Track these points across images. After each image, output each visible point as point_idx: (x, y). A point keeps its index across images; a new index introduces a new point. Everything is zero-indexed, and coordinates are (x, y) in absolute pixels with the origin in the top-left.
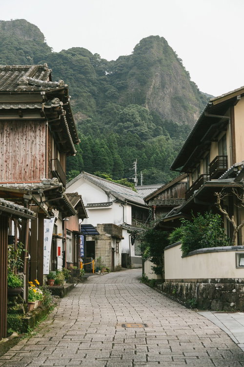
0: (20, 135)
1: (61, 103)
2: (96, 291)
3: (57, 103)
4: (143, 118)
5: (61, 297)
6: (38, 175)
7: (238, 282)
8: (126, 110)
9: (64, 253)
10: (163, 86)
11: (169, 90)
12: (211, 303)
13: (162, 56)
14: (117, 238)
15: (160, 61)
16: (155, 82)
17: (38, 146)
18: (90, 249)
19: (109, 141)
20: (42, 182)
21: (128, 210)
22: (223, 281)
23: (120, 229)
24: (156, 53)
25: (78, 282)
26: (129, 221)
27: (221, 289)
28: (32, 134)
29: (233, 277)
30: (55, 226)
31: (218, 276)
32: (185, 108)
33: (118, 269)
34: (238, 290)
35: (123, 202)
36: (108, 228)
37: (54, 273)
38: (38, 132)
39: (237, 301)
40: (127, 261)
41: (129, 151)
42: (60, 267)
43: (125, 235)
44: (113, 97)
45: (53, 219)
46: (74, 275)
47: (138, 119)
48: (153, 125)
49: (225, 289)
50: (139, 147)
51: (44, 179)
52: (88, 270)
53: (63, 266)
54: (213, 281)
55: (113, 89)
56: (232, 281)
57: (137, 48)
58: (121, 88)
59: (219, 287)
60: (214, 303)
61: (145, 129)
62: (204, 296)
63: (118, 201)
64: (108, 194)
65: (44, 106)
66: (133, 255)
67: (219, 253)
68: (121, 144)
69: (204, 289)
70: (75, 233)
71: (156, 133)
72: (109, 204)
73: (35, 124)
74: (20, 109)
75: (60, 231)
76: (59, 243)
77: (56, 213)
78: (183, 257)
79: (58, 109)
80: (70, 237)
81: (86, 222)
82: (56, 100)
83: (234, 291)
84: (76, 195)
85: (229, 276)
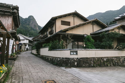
0: (4, 18)
1: (17, 11)
2: (24, 57)
3: (15, 11)
4: (29, 28)
5: (15, 60)
6: (9, 29)
7: (71, 59)
8: (26, 26)
9: (15, 48)
10: (33, 23)
11: (34, 24)
12: (62, 64)
13: (33, 19)
14: (26, 46)
15: (32, 19)
16: (31, 22)
17: (9, 22)
18: (21, 47)
19: (24, 30)
20: (10, 31)
21: (28, 41)
22: (66, 58)
23: (26, 44)
24: (32, 18)
25: (18, 54)
26: (28, 43)
27: (65, 61)
28: (8, 18)
29: (69, 57)
30: (14, 43)
31: (64, 57)
32: (36, 27)
33: (26, 51)
34: (71, 61)
35: (27, 39)
36: (24, 44)
37: (13, 54)
38: (9, 18)
39: (70, 64)
40: (27, 50)
41: (27, 32)
42: (14, 52)
43: (27, 45)
44: (24, 24)
45: (13, 41)
46: (17, 53)
47: (28, 28)
48: (31, 29)
49: (67, 61)
50: (29, 32)
51: (11, 30)
52: (20, 51)
53: (15, 51)
54: (63, 58)
55: (24, 23)
56: (69, 58)
57: (28, 17)
58: (26, 23)
59: (65, 60)
60: (63, 64)
61: (29, 29)
62: (60, 62)
63: (26, 39)
64: (24, 38)
65: (11, 11)
66: (28, 48)
67: (65, 51)
68: (25, 31)
69: (59, 60)
70: (18, 44)
71: (31, 30)
72: (24, 39)
73: (9, 16)
74: (4, 11)
75: (15, 44)
76: (14, 46)
77: (14, 39)
78: (49, 51)
79: (15, 12)
80: (17, 45)
81: (20, 42)
82: (15, 10)
83: (70, 61)
84: (18, 37)
85: (68, 57)
